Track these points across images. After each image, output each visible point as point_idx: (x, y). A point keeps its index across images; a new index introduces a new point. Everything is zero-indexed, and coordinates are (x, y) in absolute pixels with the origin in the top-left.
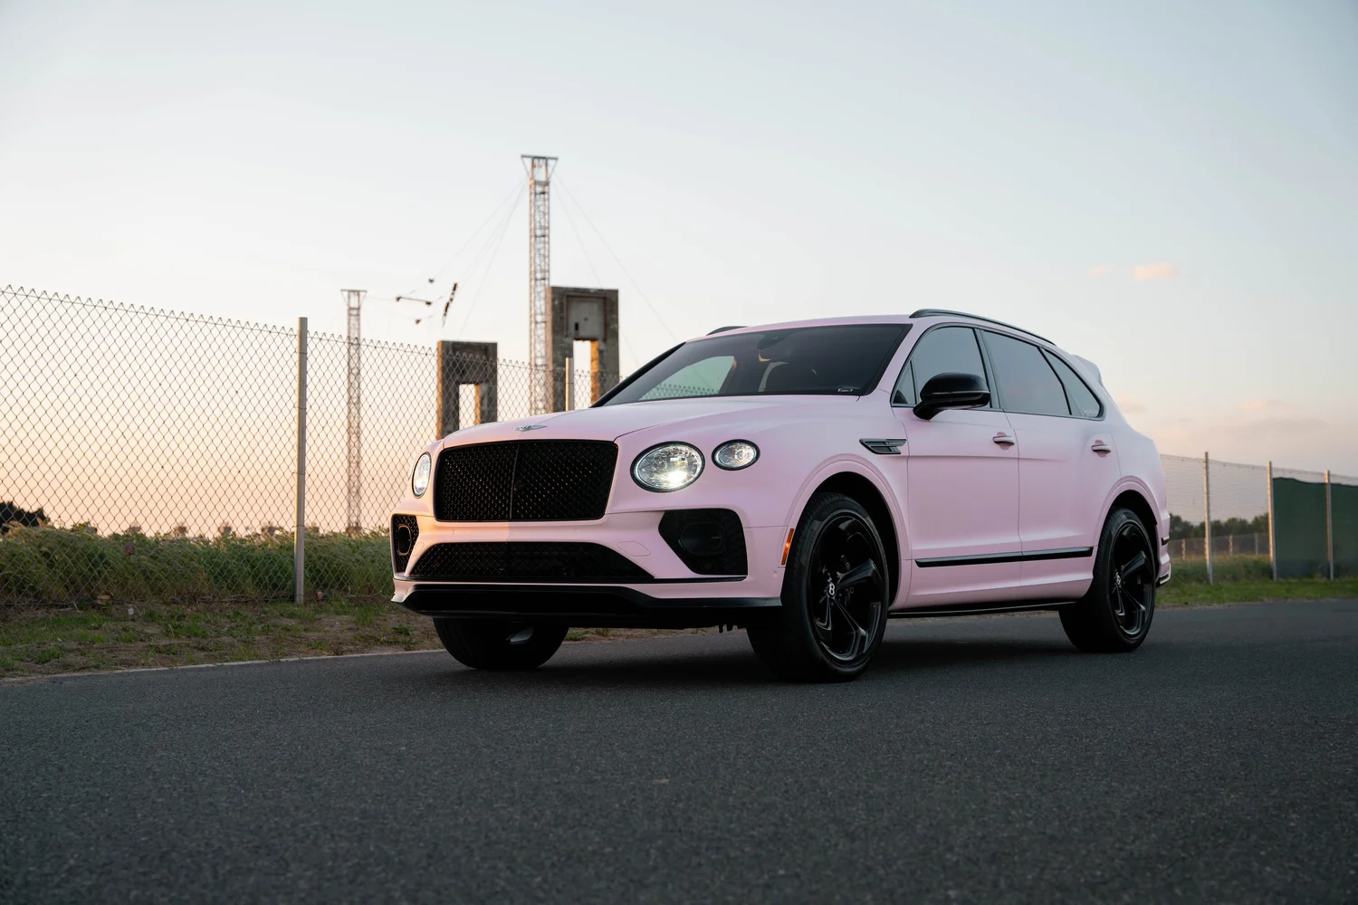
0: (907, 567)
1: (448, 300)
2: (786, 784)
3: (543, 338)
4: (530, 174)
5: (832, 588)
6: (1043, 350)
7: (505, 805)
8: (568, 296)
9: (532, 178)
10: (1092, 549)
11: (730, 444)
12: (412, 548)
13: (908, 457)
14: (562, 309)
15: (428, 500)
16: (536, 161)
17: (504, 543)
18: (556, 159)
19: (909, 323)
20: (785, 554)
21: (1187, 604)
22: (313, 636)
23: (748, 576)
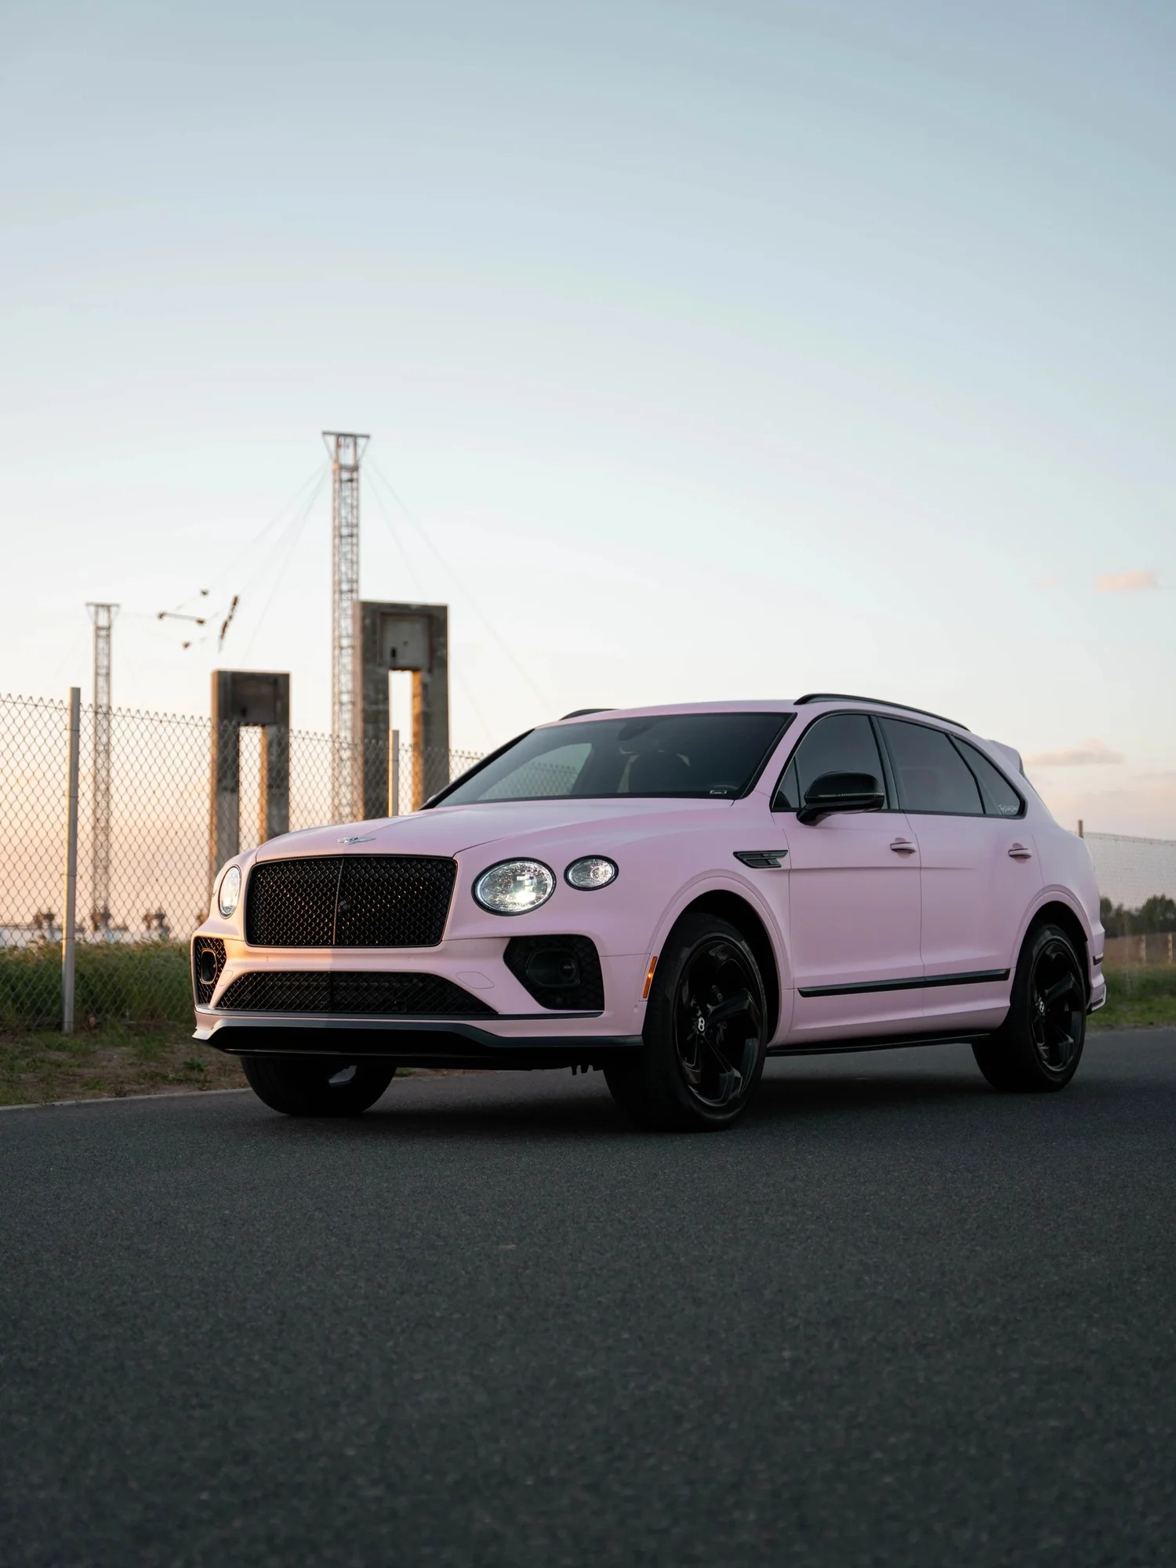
0: (788, 997)
1: (225, 617)
2: (637, 1250)
3: (350, 667)
4: (334, 455)
5: (701, 1024)
6: (953, 738)
7: (347, 1272)
8: (383, 614)
9: (337, 461)
10: (1008, 971)
11: (584, 862)
12: (218, 976)
13: (790, 871)
14: (374, 632)
15: (237, 921)
16: (342, 440)
17: (326, 972)
18: (367, 437)
19: (794, 712)
20: (647, 985)
21: (1151, 1024)
22: (88, 1073)
23: (605, 1012)
